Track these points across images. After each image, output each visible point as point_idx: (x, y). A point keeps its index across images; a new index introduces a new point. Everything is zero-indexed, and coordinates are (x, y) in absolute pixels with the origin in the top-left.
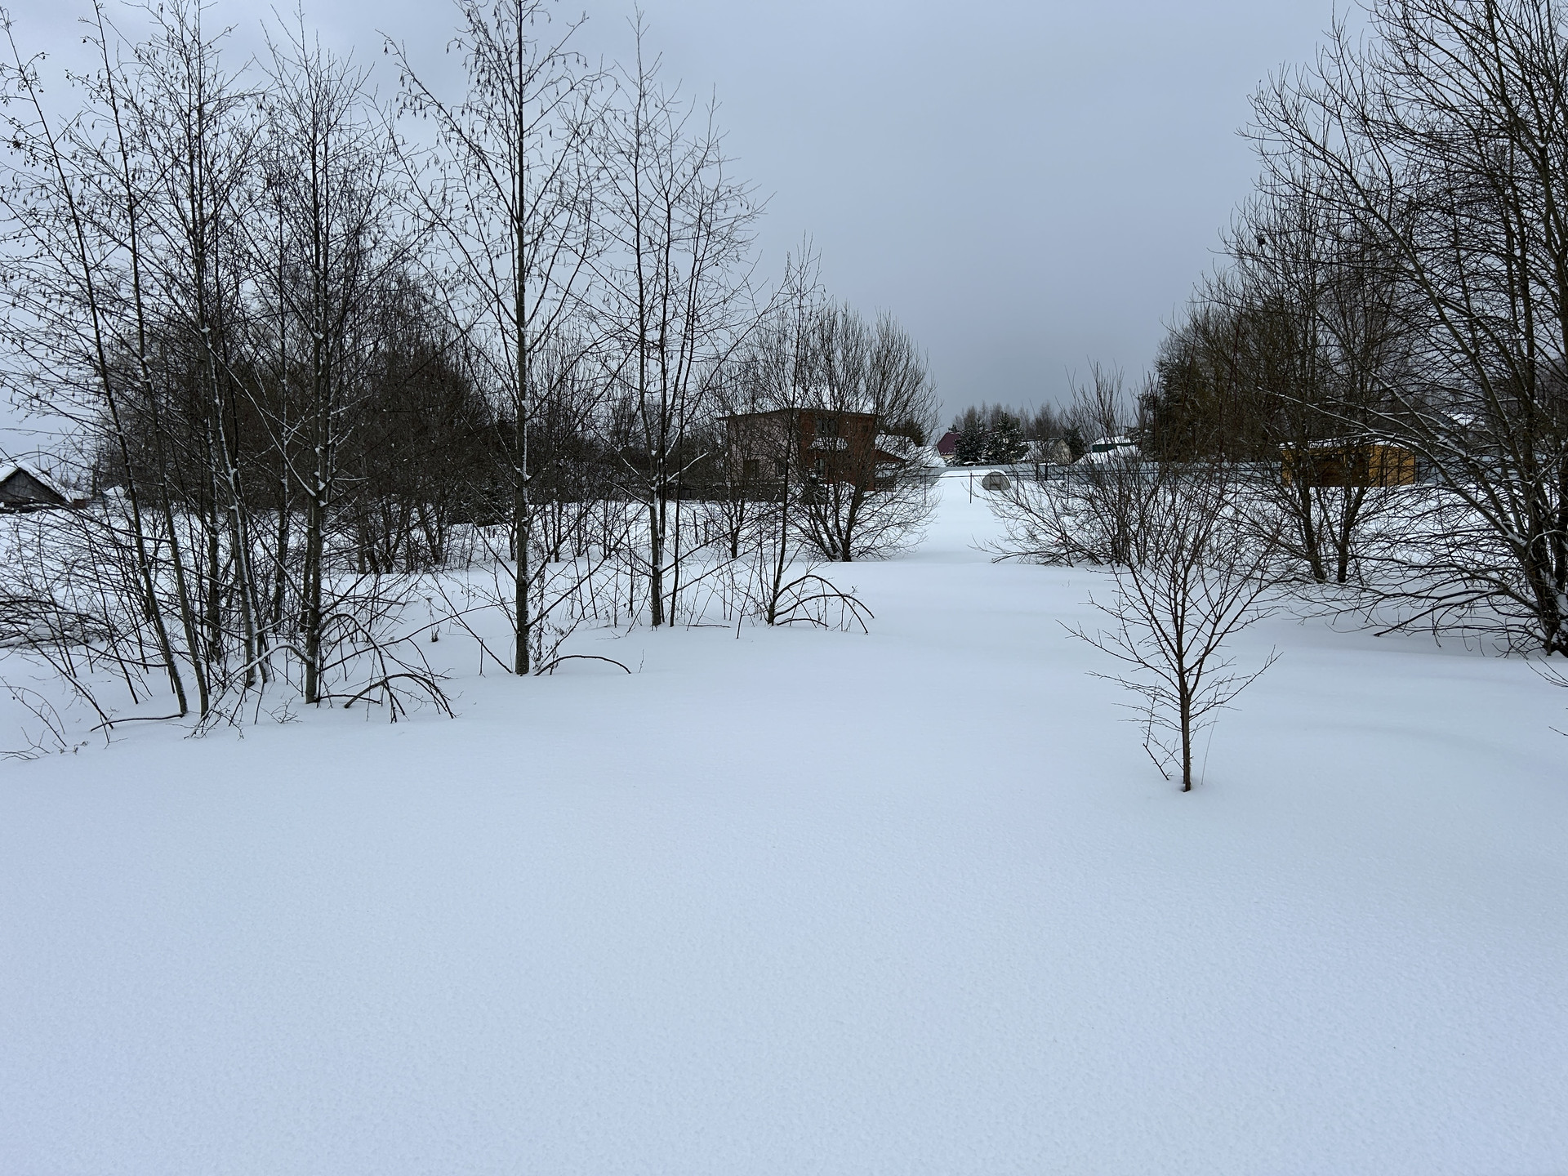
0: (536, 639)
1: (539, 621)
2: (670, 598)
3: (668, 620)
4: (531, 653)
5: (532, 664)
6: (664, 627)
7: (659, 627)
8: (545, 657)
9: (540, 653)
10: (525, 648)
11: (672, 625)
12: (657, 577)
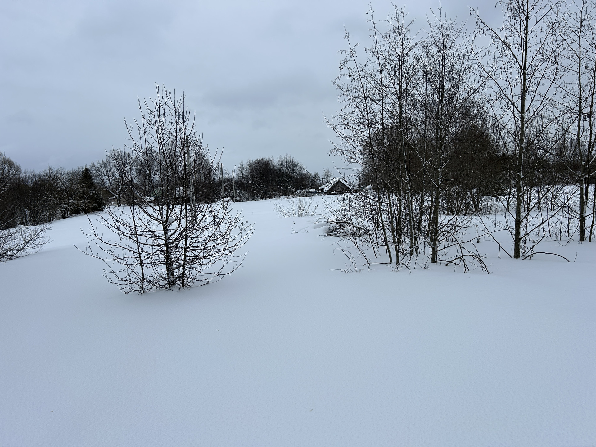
0: (523, 244)
1: (525, 237)
2: (589, 229)
3: (588, 239)
4: (521, 250)
5: (521, 254)
6: (586, 242)
7: (583, 242)
8: (527, 252)
9: (525, 250)
10: (518, 248)
11: (590, 241)
12: (582, 220)
